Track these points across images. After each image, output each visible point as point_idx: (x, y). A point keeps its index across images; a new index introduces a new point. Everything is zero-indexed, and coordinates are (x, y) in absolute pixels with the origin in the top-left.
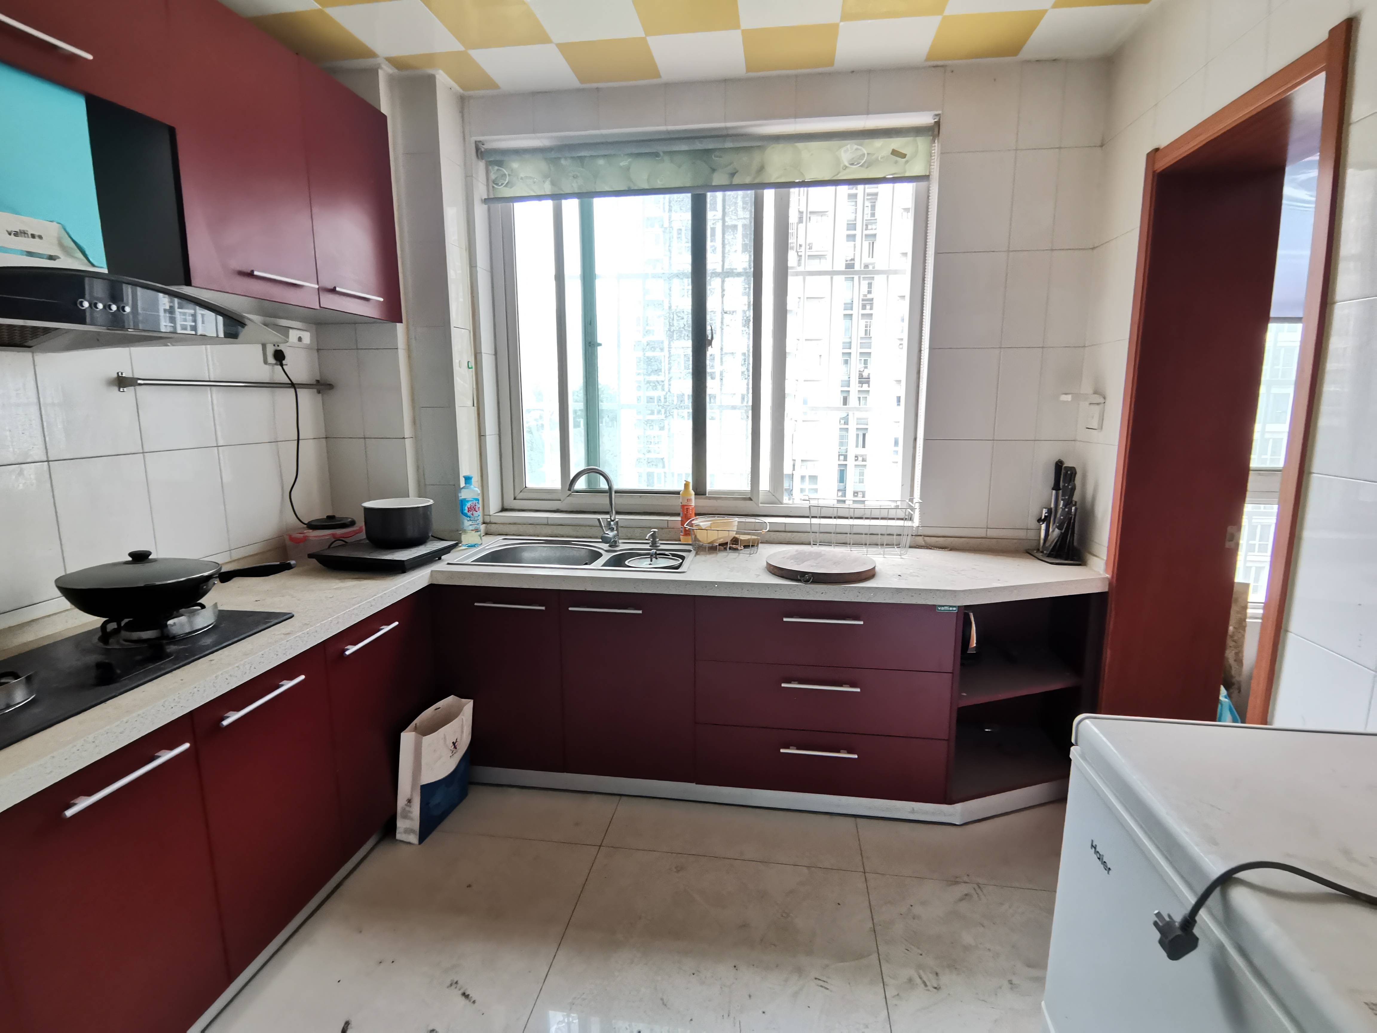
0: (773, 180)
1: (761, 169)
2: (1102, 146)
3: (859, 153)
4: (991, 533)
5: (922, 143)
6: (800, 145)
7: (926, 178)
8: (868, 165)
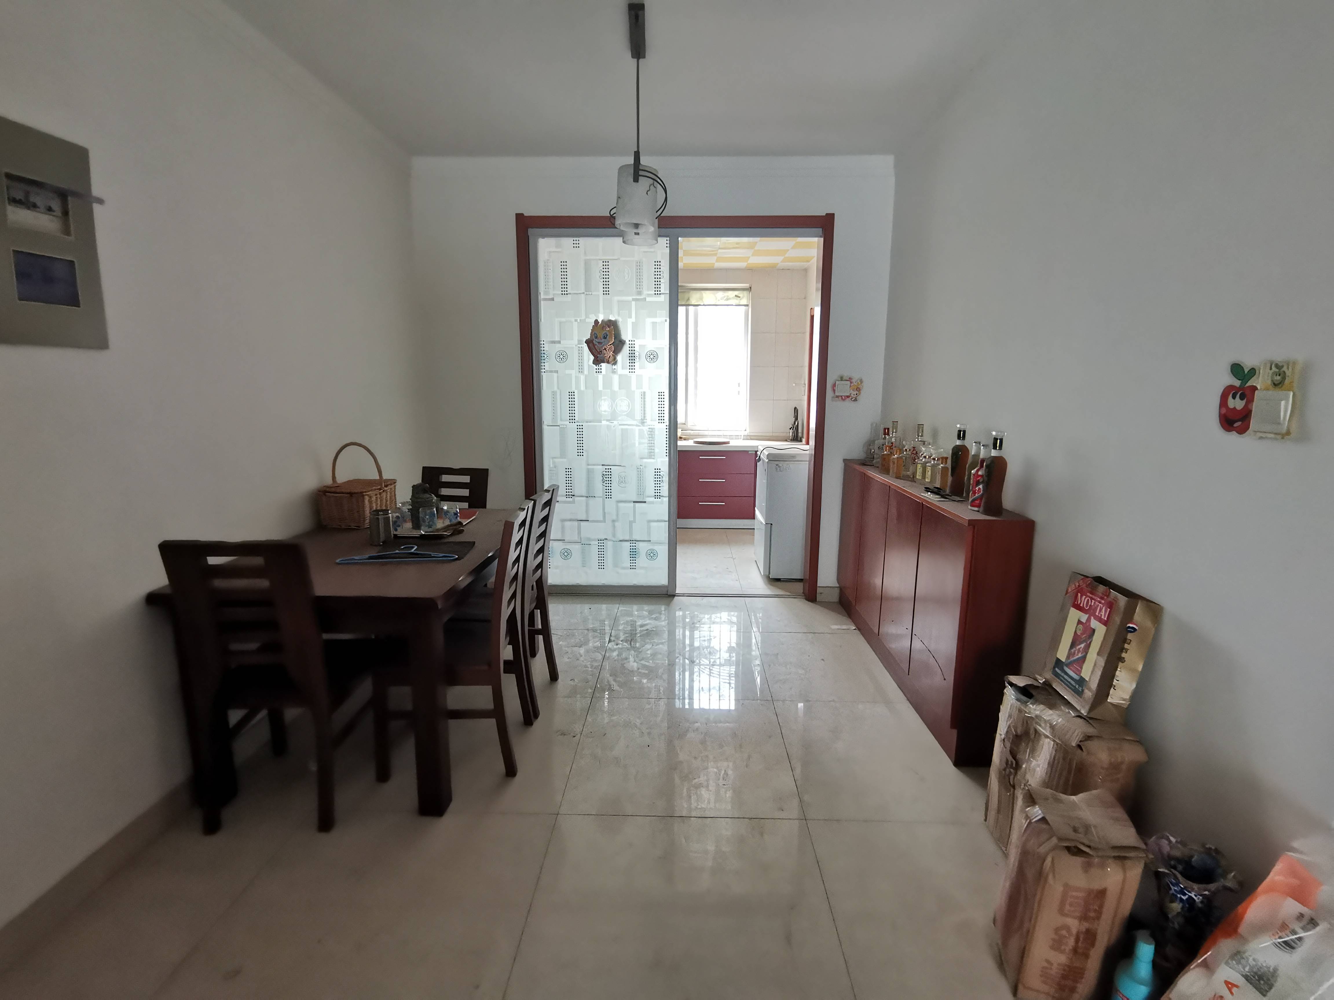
0: (692, 304)
1: (688, 299)
2: (805, 298)
3: (723, 295)
4: (774, 434)
5: (745, 293)
6: (703, 292)
7: (747, 305)
8: (727, 299)
